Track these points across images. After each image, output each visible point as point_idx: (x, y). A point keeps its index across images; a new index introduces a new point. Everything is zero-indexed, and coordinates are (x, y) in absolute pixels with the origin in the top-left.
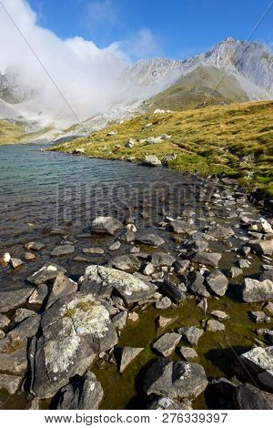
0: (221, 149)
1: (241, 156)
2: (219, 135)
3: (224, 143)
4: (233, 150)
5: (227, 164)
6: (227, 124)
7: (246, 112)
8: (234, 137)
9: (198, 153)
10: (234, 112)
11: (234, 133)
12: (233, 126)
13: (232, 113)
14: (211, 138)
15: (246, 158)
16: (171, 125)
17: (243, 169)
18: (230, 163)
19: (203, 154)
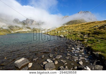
0: (79, 33)
1: (84, 35)
2: (79, 30)
3: (80, 31)
4: (82, 33)
5: (80, 37)
6: (81, 27)
7: (86, 24)
8: (82, 30)
9: (73, 34)
10: (83, 24)
11: (83, 29)
12: (82, 27)
13: (82, 25)
14: (77, 30)
15: (85, 35)
16: (68, 28)
17: (84, 39)
18: (81, 37)
19: (74, 34)
